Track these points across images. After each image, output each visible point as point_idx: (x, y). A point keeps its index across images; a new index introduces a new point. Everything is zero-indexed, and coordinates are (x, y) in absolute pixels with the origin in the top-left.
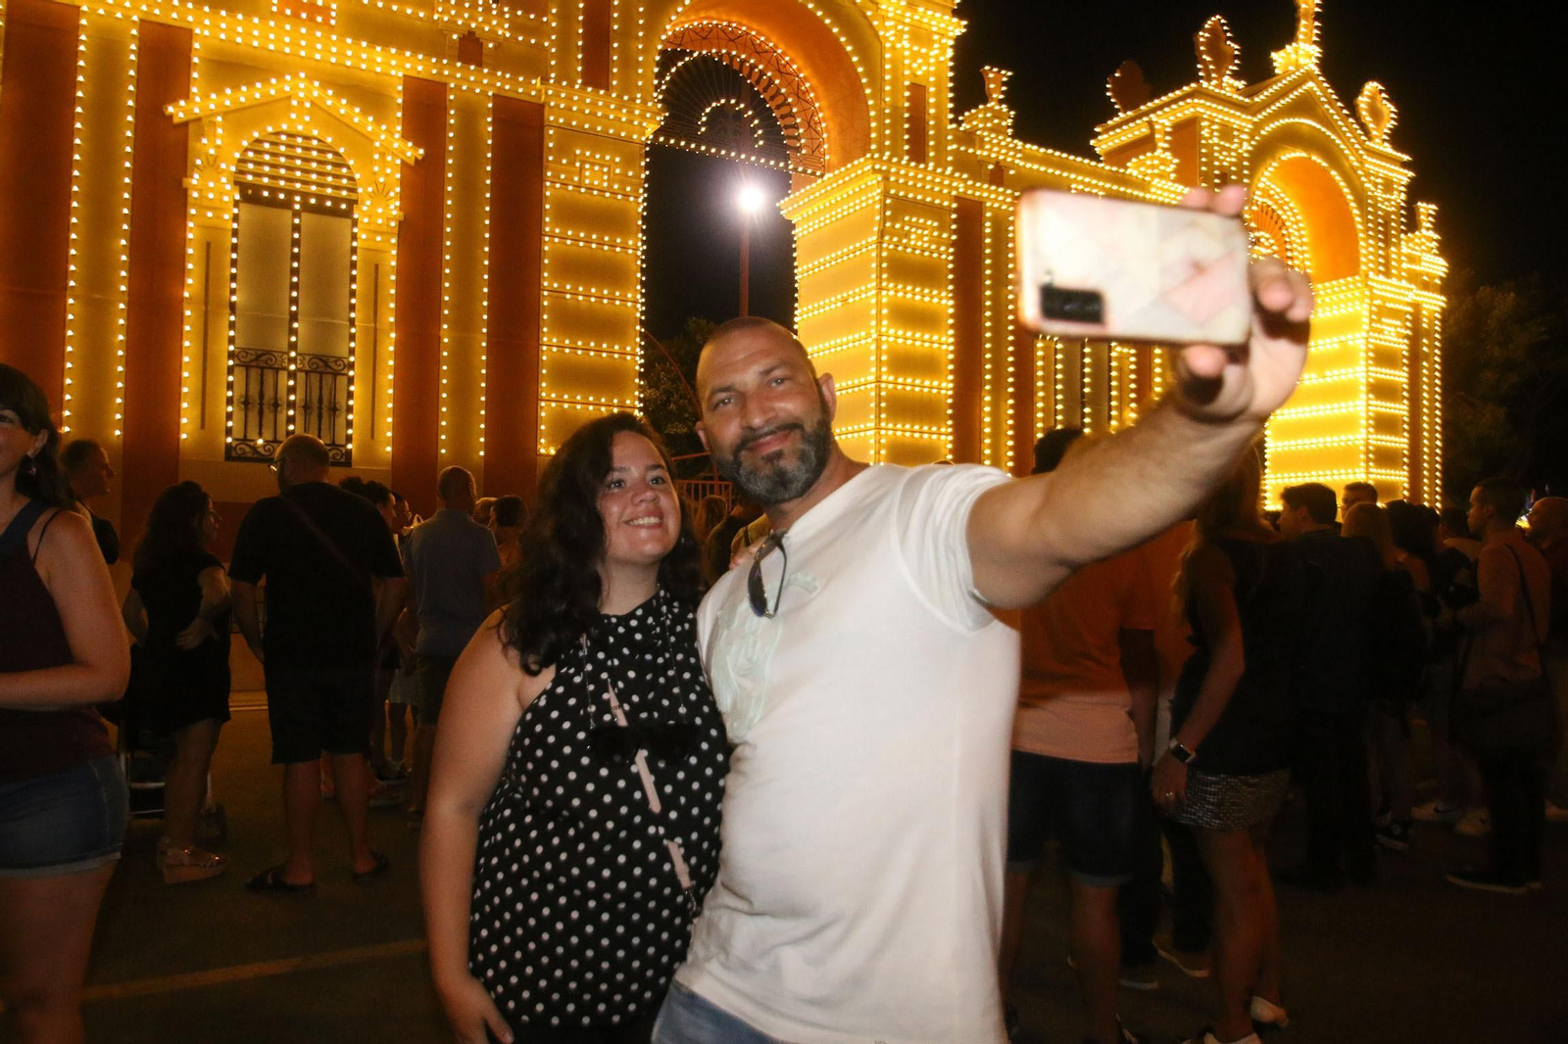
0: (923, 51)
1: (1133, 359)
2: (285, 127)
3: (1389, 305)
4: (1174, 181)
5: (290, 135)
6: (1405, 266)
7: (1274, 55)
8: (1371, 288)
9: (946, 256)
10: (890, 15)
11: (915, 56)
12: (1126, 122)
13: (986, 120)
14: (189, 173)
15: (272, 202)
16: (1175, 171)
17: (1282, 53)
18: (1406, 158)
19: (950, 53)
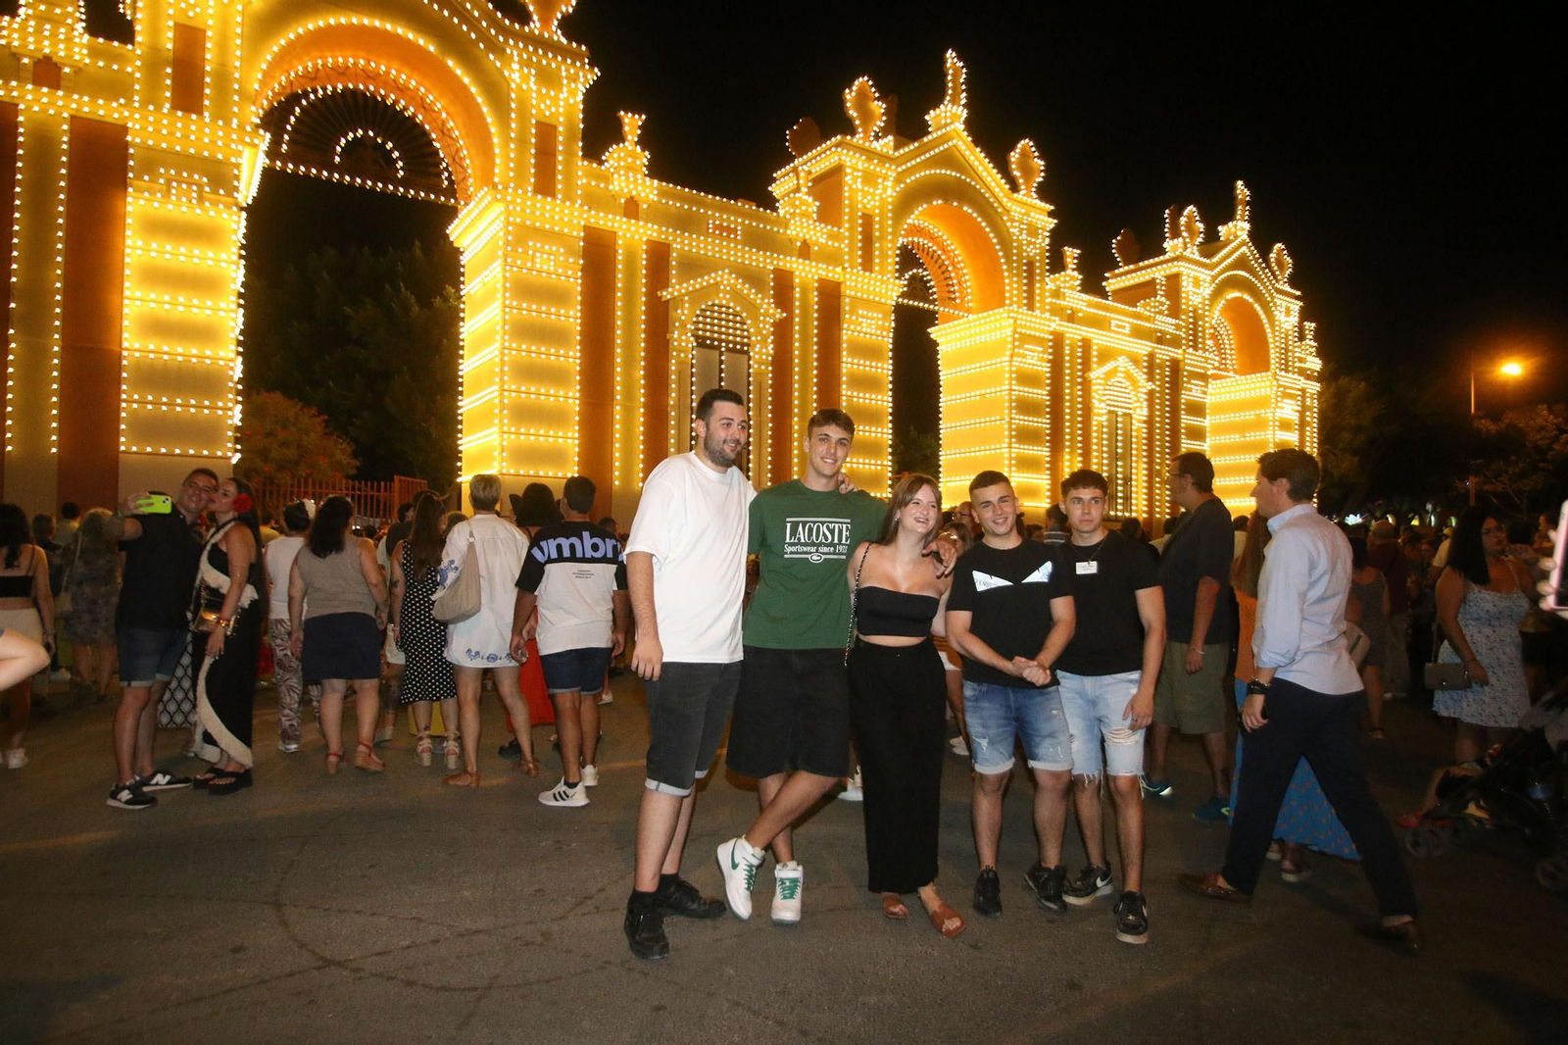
0: (1033, 240)
1: (1145, 430)
2: (717, 302)
3: (1287, 391)
4: (1167, 316)
5: (721, 306)
6: (1297, 364)
7: (1220, 228)
8: (1278, 380)
9: (1045, 369)
10: (1016, 219)
11: (1029, 243)
12: (1125, 273)
13: (1065, 282)
14: (670, 330)
15: (712, 347)
16: (1167, 309)
17: (1225, 227)
18: (1298, 293)
19: (1047, 241)
